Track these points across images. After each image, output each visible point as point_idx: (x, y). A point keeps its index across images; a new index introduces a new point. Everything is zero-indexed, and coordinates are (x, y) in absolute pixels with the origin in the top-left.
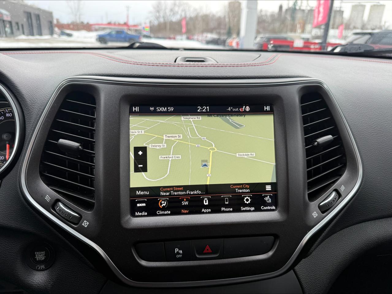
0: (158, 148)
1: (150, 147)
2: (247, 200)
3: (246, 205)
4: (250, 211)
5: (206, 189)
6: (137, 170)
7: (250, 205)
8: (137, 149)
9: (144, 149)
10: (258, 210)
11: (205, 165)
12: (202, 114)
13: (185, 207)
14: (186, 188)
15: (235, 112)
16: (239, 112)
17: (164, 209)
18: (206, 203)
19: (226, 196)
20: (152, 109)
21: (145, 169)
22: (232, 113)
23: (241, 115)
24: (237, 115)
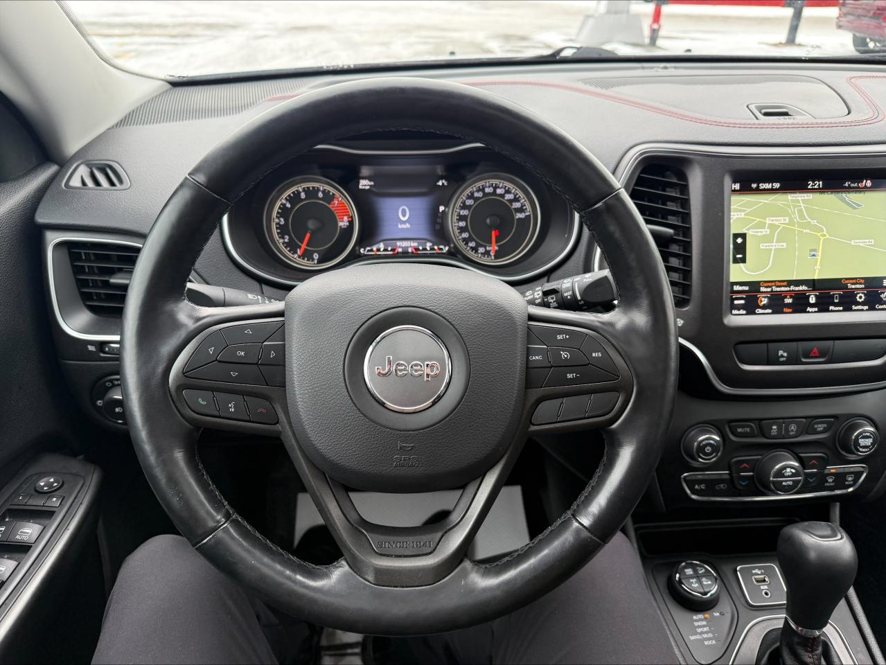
0: (759, 234)
1: (750, 234)
2: (861, 297)
3: (858, 303)
4: (862, 310)
5: (813, 284)
6: (736, 261)
7: (863, 304)
8: (736, 236)
9: (743, 236)
10: (872, 308)
11: (814, 255)
12: (813, 190)
13: (788, 305)
14: (790, 283)
15: (854, 188)
16: (858, 187)
17: (764, 307)
18: (812, 300)
19: (836, 292)
20: (754, 186)
21: (743, 260)
22: (849, 189)
23: (860, 192)
24: (856, 192)
